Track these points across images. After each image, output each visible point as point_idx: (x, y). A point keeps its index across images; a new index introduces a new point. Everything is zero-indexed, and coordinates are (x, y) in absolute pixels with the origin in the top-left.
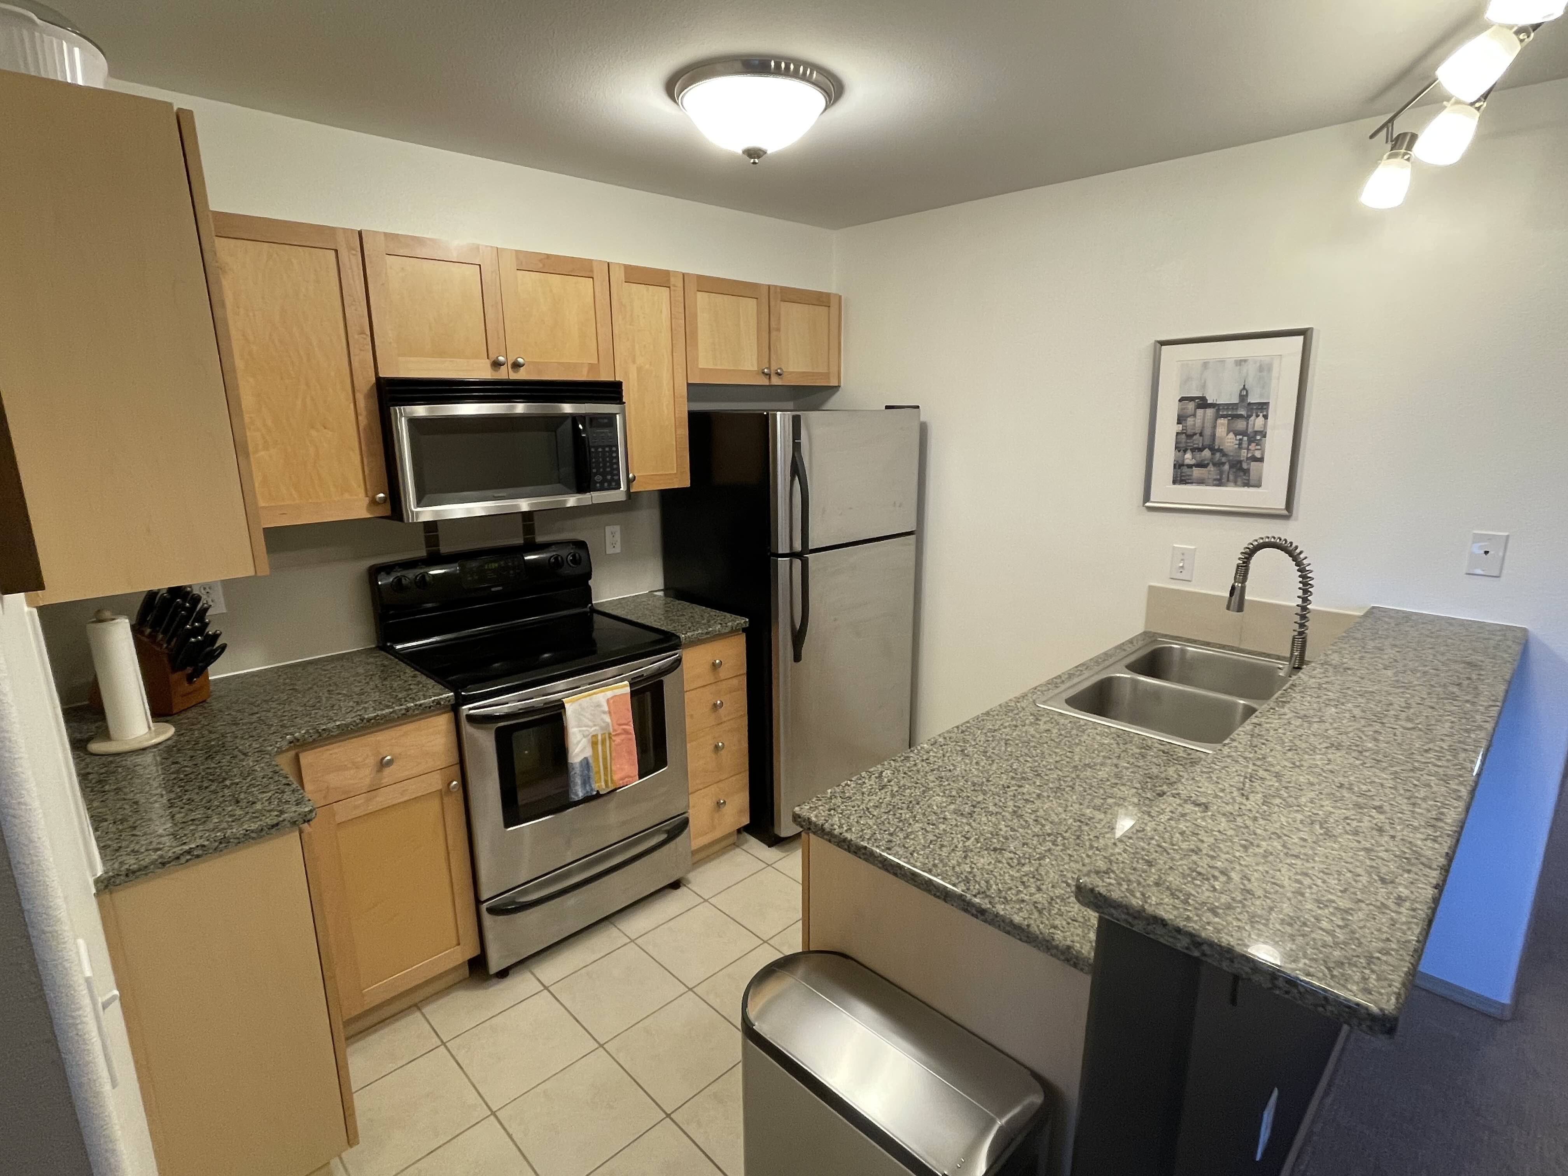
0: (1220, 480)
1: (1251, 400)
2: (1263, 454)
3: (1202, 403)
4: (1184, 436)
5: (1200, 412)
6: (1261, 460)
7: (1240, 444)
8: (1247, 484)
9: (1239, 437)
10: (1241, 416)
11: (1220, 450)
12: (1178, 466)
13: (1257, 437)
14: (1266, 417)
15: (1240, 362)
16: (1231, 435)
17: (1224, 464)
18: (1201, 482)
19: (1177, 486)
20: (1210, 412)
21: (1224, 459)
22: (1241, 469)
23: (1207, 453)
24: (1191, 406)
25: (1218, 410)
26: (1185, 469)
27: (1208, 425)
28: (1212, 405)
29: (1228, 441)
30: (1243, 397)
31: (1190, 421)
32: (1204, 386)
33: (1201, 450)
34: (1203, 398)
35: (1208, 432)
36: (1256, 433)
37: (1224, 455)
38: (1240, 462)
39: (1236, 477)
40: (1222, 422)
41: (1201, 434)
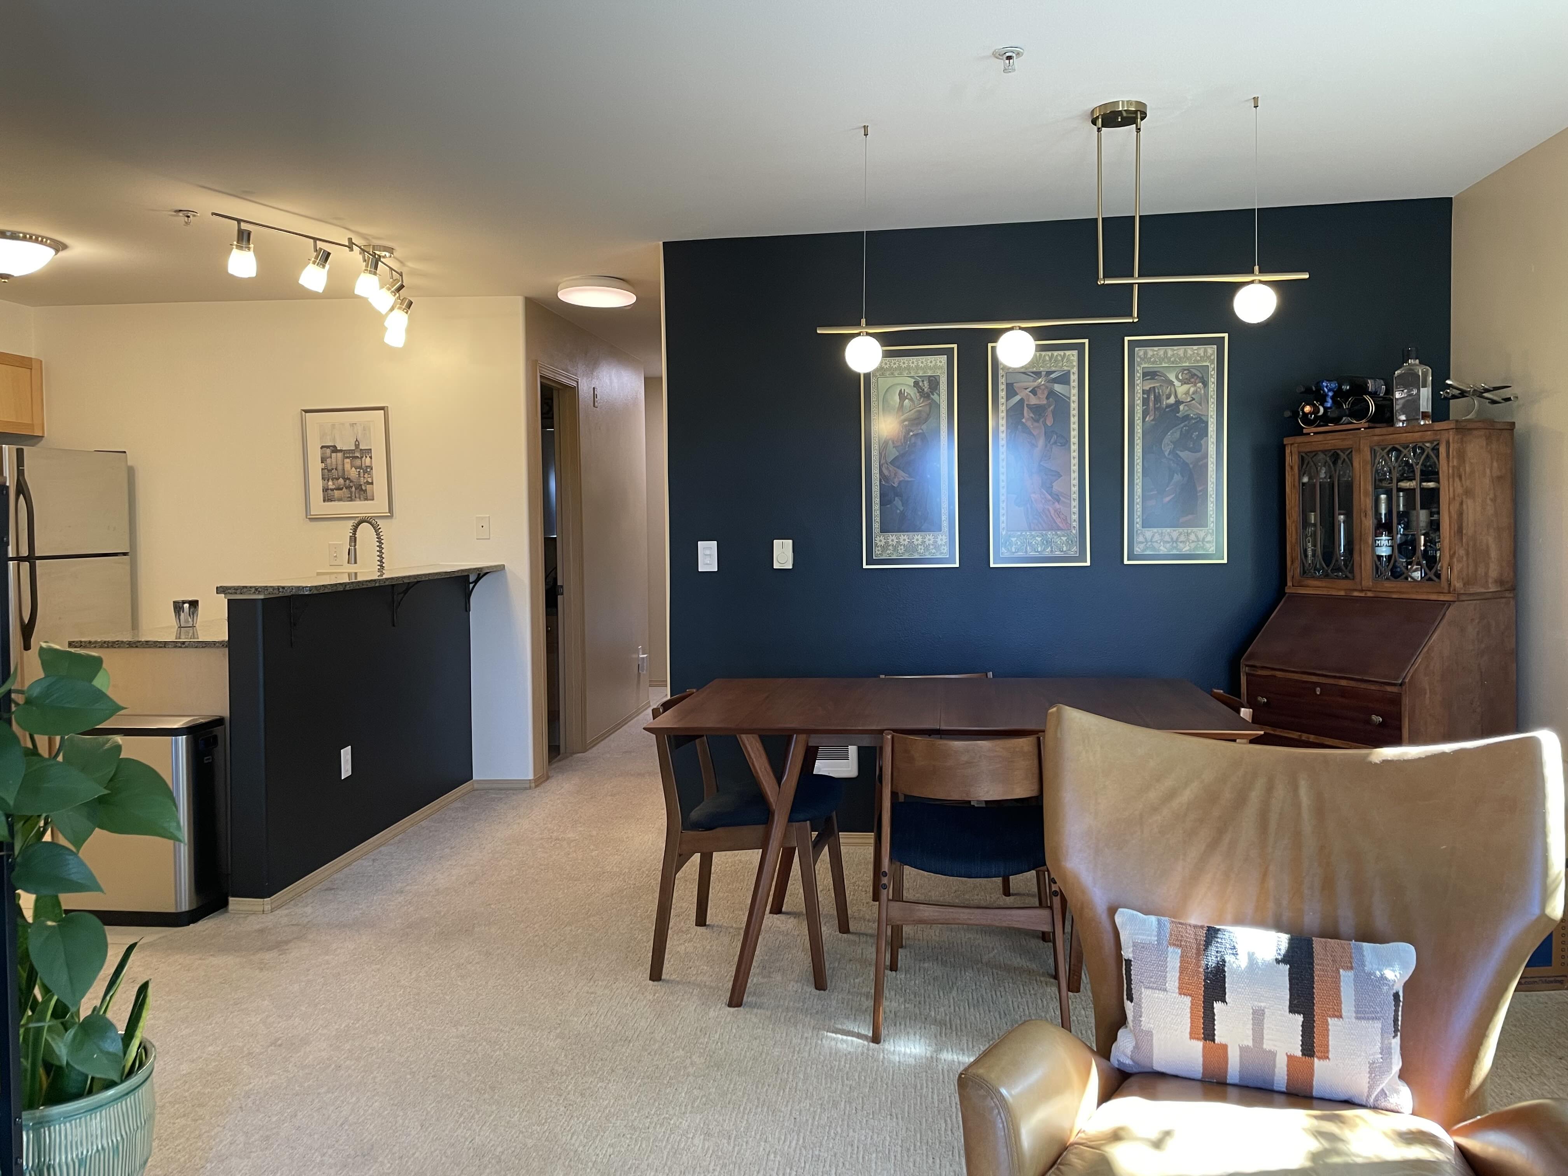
0: (351, 497)
1: (361, 447)
2: (372, 480)
3: (335, 450)
4: (326, 471)
5: (334, 455)
6: (372, 483)
7: (359, 474)
8: (366, 499)
9: (358, 470)
10: (358, 457)
11: (349, 479)
12: (325, 490)
13: (368, 470)
14: (371, 457)
15: (353, 425)
16: (353, 469)
17: (352, 487)
18: (340, 500)
19: (326, 503)
20: (340, 455)
21: (351, 484)
22: (362, 489)
23: (341, 481)
24: (328, 451)
25: (344, 454)
26: (329, 492)
27: (340, 462)
28: (341, 451)
29: (353, 473)
30: (357, 446)
31: (329, 461)
32: (334, 440)
33: (337, 479)
34: (335, 447)
35: (340, 467)
36: (367, 467)
37: (351, 481)
38: (361, 485)
39: (360, 495)
40: (348, 460)
41: (336, 469)
